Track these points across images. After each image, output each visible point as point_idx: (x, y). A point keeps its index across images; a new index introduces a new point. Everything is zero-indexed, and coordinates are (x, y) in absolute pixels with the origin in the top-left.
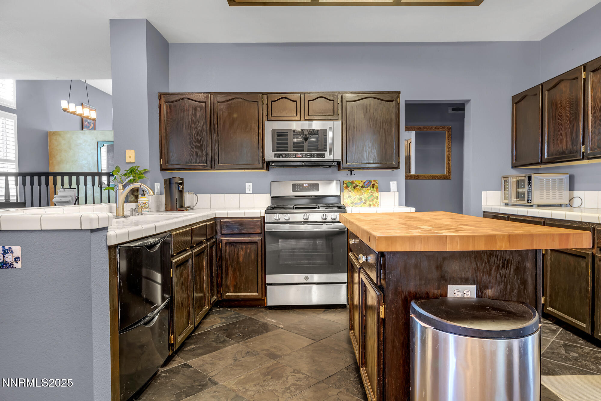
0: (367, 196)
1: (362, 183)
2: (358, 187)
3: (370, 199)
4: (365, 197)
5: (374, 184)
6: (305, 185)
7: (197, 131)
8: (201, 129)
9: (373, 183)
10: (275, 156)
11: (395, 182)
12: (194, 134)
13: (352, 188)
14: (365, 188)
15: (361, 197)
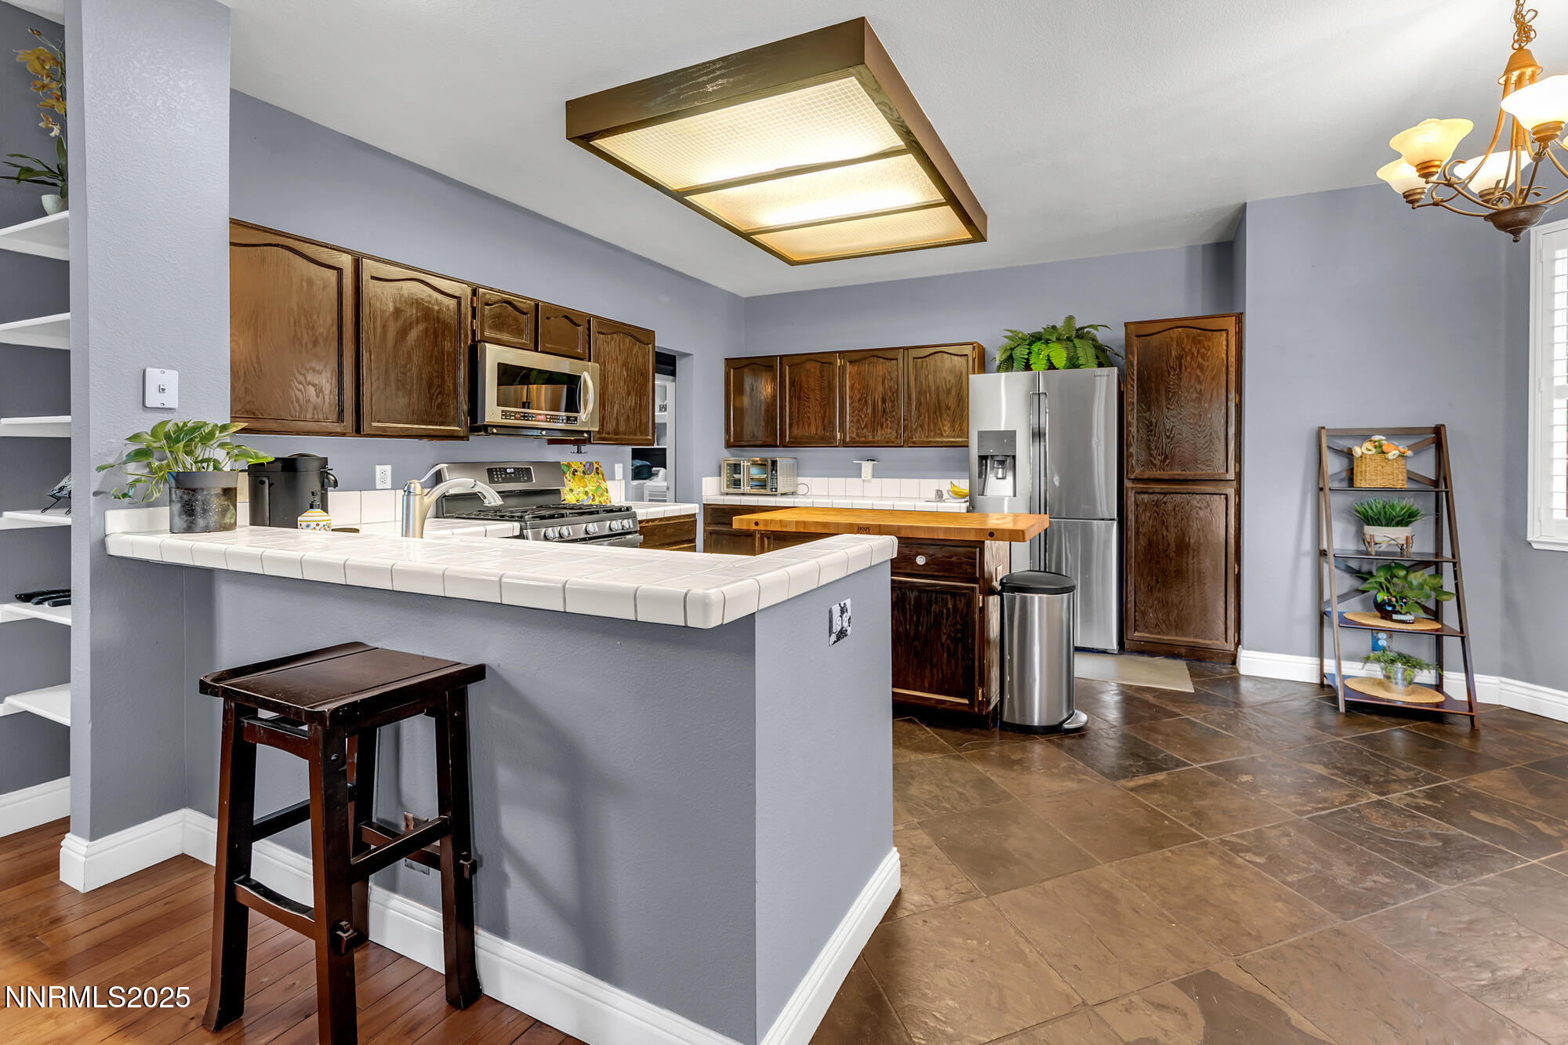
0: (594, 488)
1: (582, 466)
2: (578, 473)
3: (599, 491)
4: (591, 490)
5: (597, 468)
6: (508, 471)
7: (313, 335)
8: (325, 334)
9: (596, 466)
10: (503, 415)
11: (621, 465)
12: (306, 344)
13: (571, 475)
14: (588, 474)
15: (586, 489)
